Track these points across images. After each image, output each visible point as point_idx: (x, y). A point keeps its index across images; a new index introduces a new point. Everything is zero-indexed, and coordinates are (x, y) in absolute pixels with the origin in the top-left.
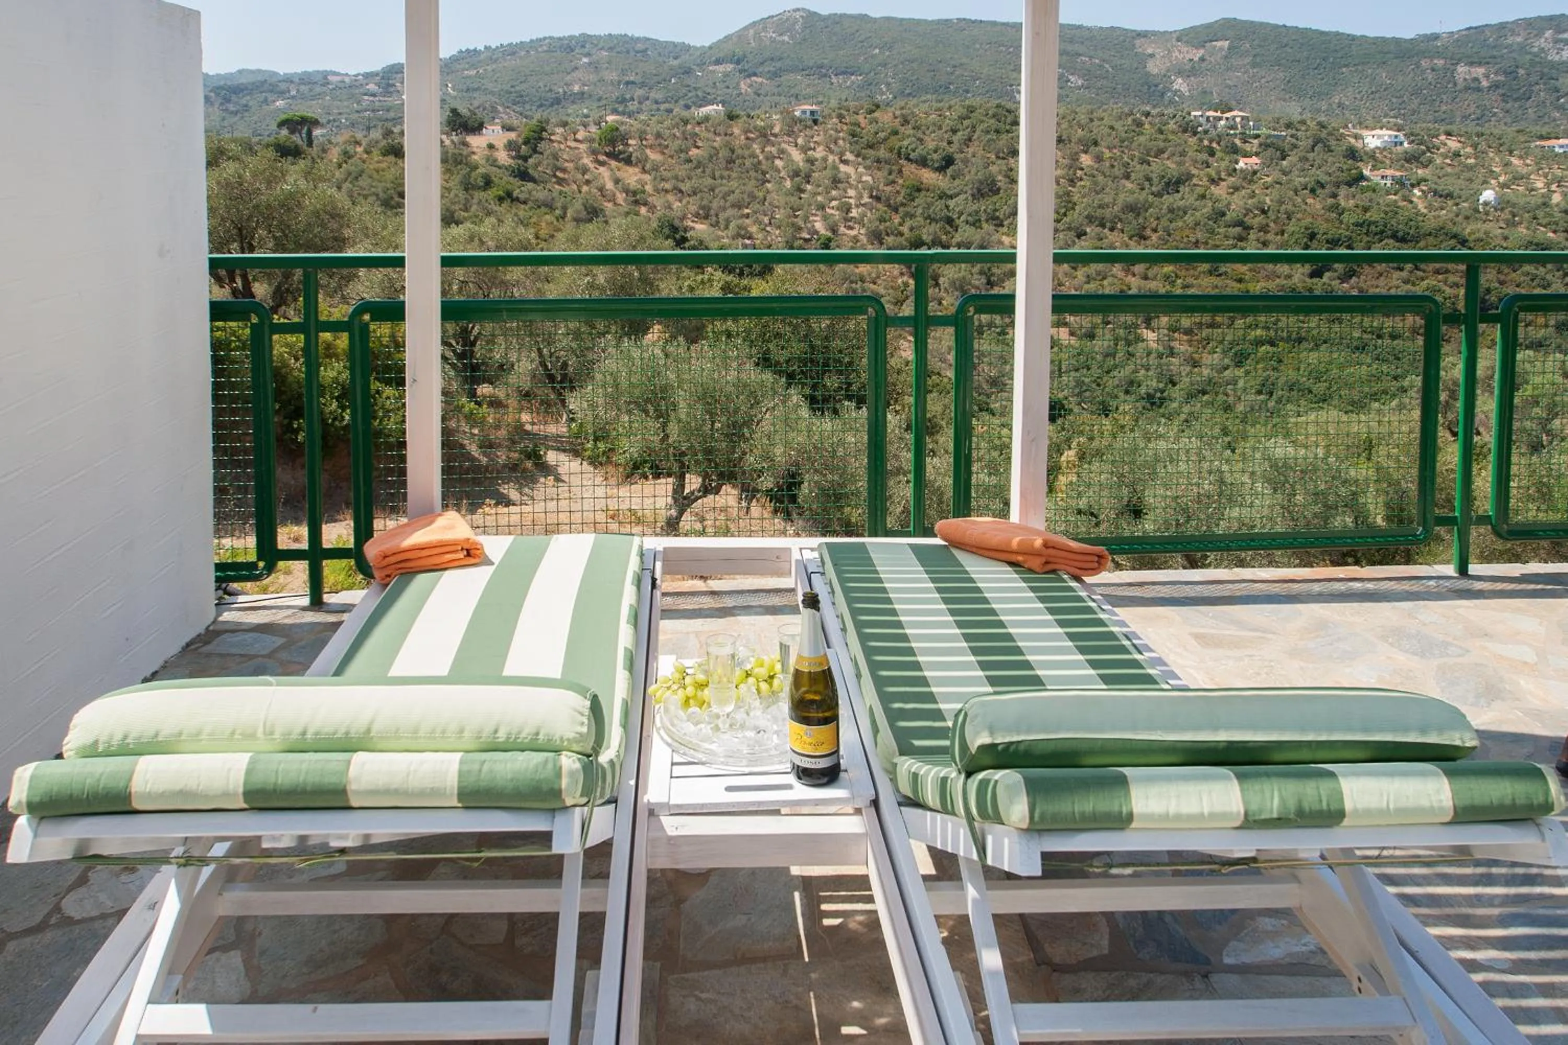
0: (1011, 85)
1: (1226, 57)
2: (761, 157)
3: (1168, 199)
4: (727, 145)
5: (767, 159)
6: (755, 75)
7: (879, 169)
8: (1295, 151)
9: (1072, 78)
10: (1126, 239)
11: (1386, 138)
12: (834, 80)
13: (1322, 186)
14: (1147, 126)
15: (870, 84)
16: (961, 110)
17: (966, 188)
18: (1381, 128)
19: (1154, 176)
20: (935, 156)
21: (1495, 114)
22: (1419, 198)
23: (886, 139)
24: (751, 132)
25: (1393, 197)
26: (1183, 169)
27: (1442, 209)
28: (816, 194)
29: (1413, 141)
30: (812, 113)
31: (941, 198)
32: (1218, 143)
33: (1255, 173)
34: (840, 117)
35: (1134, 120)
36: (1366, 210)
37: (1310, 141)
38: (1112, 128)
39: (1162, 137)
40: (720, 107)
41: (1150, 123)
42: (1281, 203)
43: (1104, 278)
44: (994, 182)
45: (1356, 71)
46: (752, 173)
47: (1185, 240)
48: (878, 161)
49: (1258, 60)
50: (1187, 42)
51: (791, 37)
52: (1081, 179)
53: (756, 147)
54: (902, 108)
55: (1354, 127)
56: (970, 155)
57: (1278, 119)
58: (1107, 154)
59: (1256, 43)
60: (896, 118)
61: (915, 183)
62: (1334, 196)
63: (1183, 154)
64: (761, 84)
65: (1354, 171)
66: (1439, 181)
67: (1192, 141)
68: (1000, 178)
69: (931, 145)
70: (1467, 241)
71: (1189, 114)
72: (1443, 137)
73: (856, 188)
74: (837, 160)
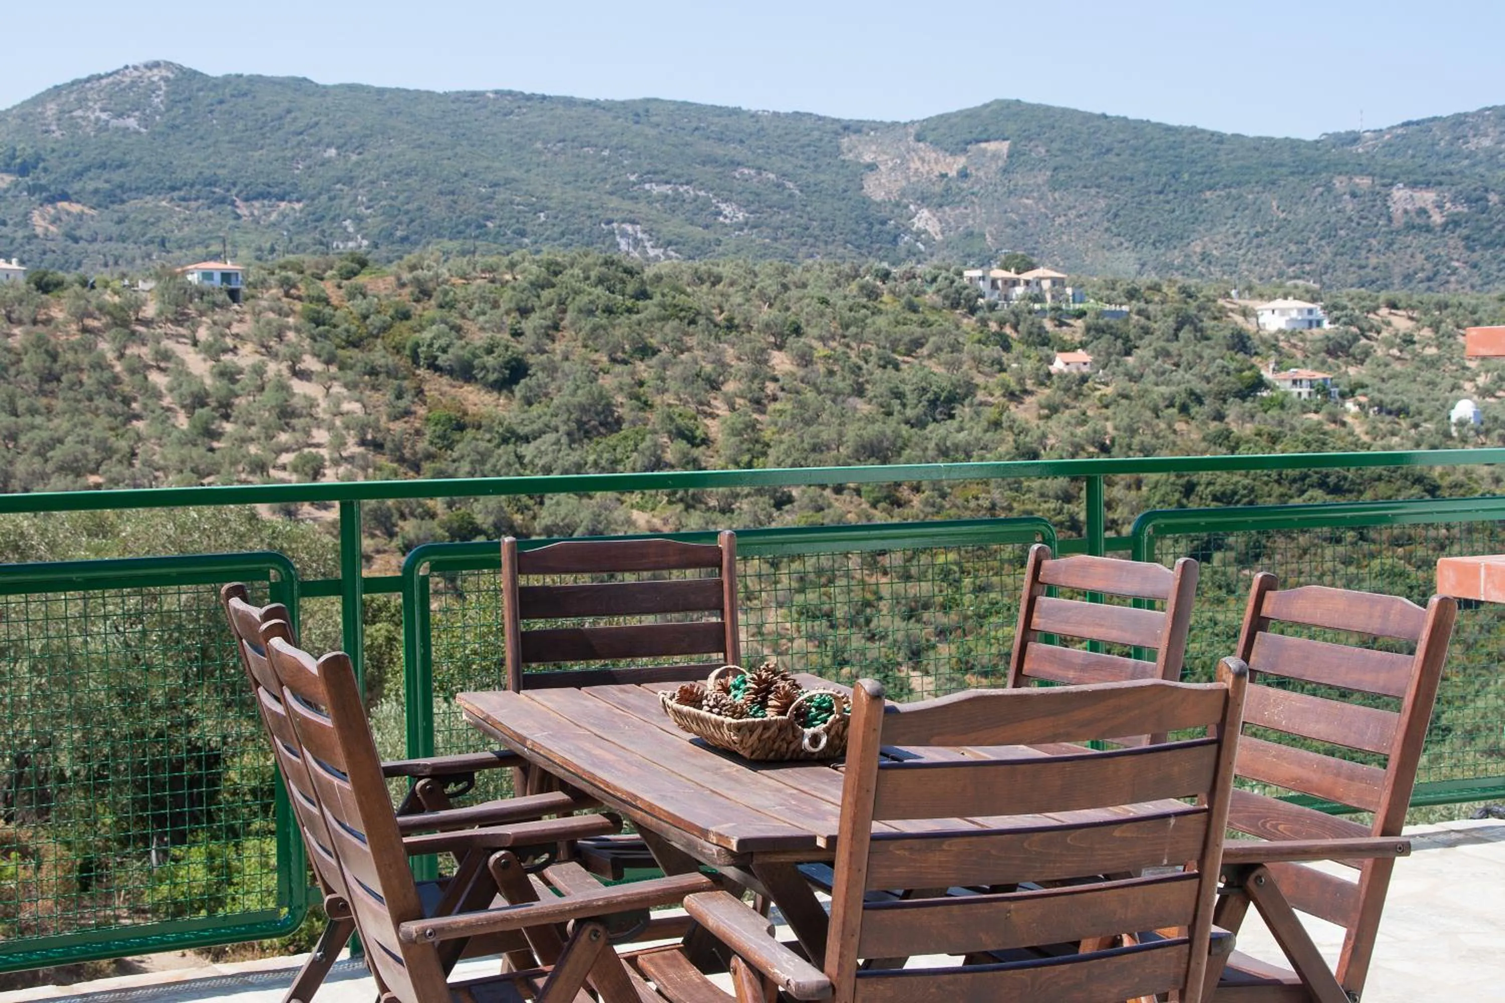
0: (609, 222)
1: (1005, 171)
2: (118, 368)
3: (936, 431)
4: (40, 342)
5: (132, 371)
6: (65, 197)
7: (375, 388)
8: (1147, 339)
9: (726, 208)
10: (865, 506)
11: (1294, 314)
12: (243, 210)
13: (1199, 400)
14: (886, 298)
15: (322, 218)
16: (534, 268)
17: (554, 422)
18: (1286, 298)
19: (907, 389)
20: (490, 360)
21: (1454, 272)
22: (1355, 417)
23: (385, 328)
24: (91, 316)
25: (1315, 417)
26: (957, 376)
27: (1393, 434)
28: (244, 440)
29: (1337, 319)
30: (226, 277)
31: (505, 441)
32: (1015, 327)
33: (1084, 379)
34: (287, 285)
35: (862, 288)
36: (1274, 439)
37: (1171, 321)
38: (824, 301)
39: (914, 317)
40: (14, 265)
41: (892, 292)
42: (1132, 431)
43: (831, 581)
44: (609, 408)
45: (1228, 196)
46: (101, 402)
47: (973, 504)
48: (373, 372)
49: (1062, 176)
50: (936, 143)
51: (145, 121)
52: (775, 399)
53: (106, 347)
54: (413, 268)
55: (1240, 295)
56: (558, 358)
57: (1114, 283)
58: (821, 351)
59: (1055, 146)
60: (403, 285)
61: (453, 414)
62: (1220, 417)
63: (956, 347)
64: (81, 216)
65: (1247, 373)
66: (1384, 386)
67: (969, 323)
68: (620, 399)
69: (479, 339)
70: (1438, 487)
71: (960, 274)
72: (1384, 311)
73: (331, 428)
74: (286, 373)
